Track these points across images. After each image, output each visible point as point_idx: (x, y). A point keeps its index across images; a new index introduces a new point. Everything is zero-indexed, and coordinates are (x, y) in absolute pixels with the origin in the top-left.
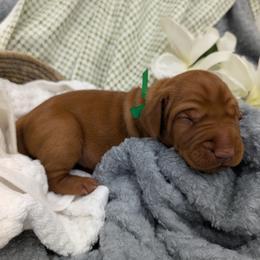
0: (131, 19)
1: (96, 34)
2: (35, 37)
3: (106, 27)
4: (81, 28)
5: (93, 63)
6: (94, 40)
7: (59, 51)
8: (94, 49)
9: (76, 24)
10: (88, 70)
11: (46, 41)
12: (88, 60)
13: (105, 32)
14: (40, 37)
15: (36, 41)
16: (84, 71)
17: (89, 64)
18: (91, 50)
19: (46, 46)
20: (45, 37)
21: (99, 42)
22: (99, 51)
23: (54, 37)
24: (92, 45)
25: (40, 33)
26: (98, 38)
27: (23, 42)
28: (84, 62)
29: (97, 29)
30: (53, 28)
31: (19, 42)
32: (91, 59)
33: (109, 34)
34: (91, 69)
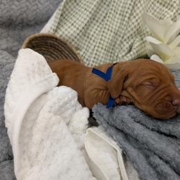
0: (135, 17)
1: (108, 30)
2: (69, 35)
3: (115, 23)
4: (98, 24)
6: (107, 33)
7: (84, 42)
10: (101, 55)
11: (75, 37)
12: (102, 48)
13: (114, 27)
14: (72, 35)
15: (70, 38)
16: (99, 56)
17: (103, 51)
18: (104, 41)
19: (76, 40)
20: (75, 35)
21: (110, 35)
22: (109, 41)
23: (81, 34)
24: (105, 37)
25: (72, 32)
26: (109, 32)
28: (100, 49)
29: (109, 26)
30: (80, 28)
32: (104, 47)
33: (117, 28)
34: (104, 53)
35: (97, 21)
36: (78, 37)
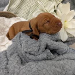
1: (28, 6)
2: (13, 8)
5: (26, 13)
8: (27, 10)
9: (24, 4)
10: (25, 15)
11: (16, 9)
14: (14, 8)
15: (14, 9)
16: (24, 16)
17: (26, 14)
18: (26, 10)
19: (16, 10)
20: (15, 8)
21: (28, 8)
23: (18, 7)
25: (14, 7)
26: (28, 7)
27: (11, 9)
28: (24, 13)
30: (17, 5)
31: (10, 9)
34: (26, 15)
35: (25, 3)
36: (17, 9)
